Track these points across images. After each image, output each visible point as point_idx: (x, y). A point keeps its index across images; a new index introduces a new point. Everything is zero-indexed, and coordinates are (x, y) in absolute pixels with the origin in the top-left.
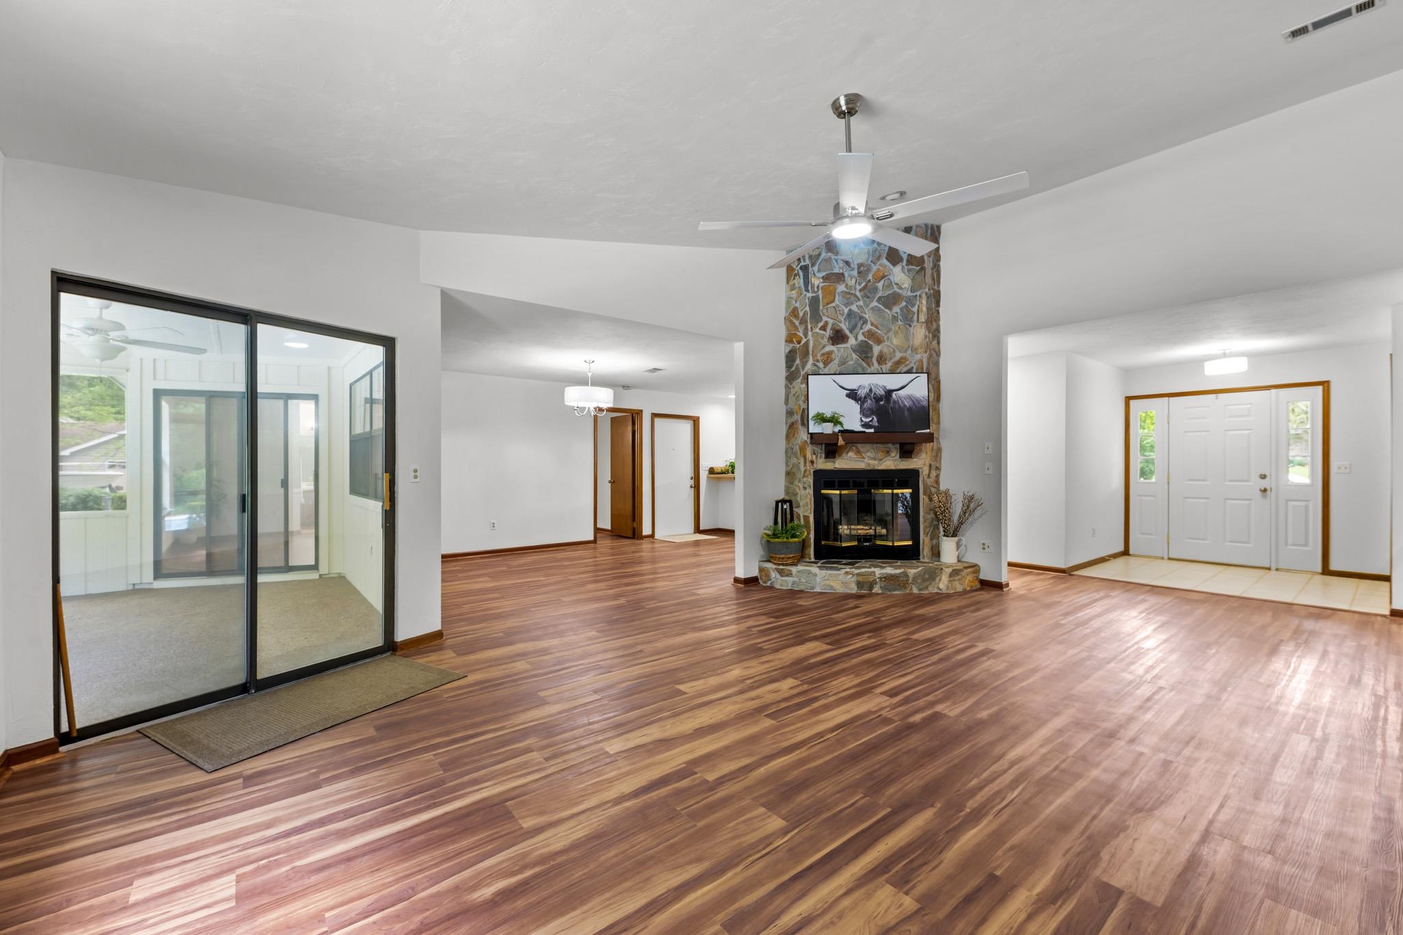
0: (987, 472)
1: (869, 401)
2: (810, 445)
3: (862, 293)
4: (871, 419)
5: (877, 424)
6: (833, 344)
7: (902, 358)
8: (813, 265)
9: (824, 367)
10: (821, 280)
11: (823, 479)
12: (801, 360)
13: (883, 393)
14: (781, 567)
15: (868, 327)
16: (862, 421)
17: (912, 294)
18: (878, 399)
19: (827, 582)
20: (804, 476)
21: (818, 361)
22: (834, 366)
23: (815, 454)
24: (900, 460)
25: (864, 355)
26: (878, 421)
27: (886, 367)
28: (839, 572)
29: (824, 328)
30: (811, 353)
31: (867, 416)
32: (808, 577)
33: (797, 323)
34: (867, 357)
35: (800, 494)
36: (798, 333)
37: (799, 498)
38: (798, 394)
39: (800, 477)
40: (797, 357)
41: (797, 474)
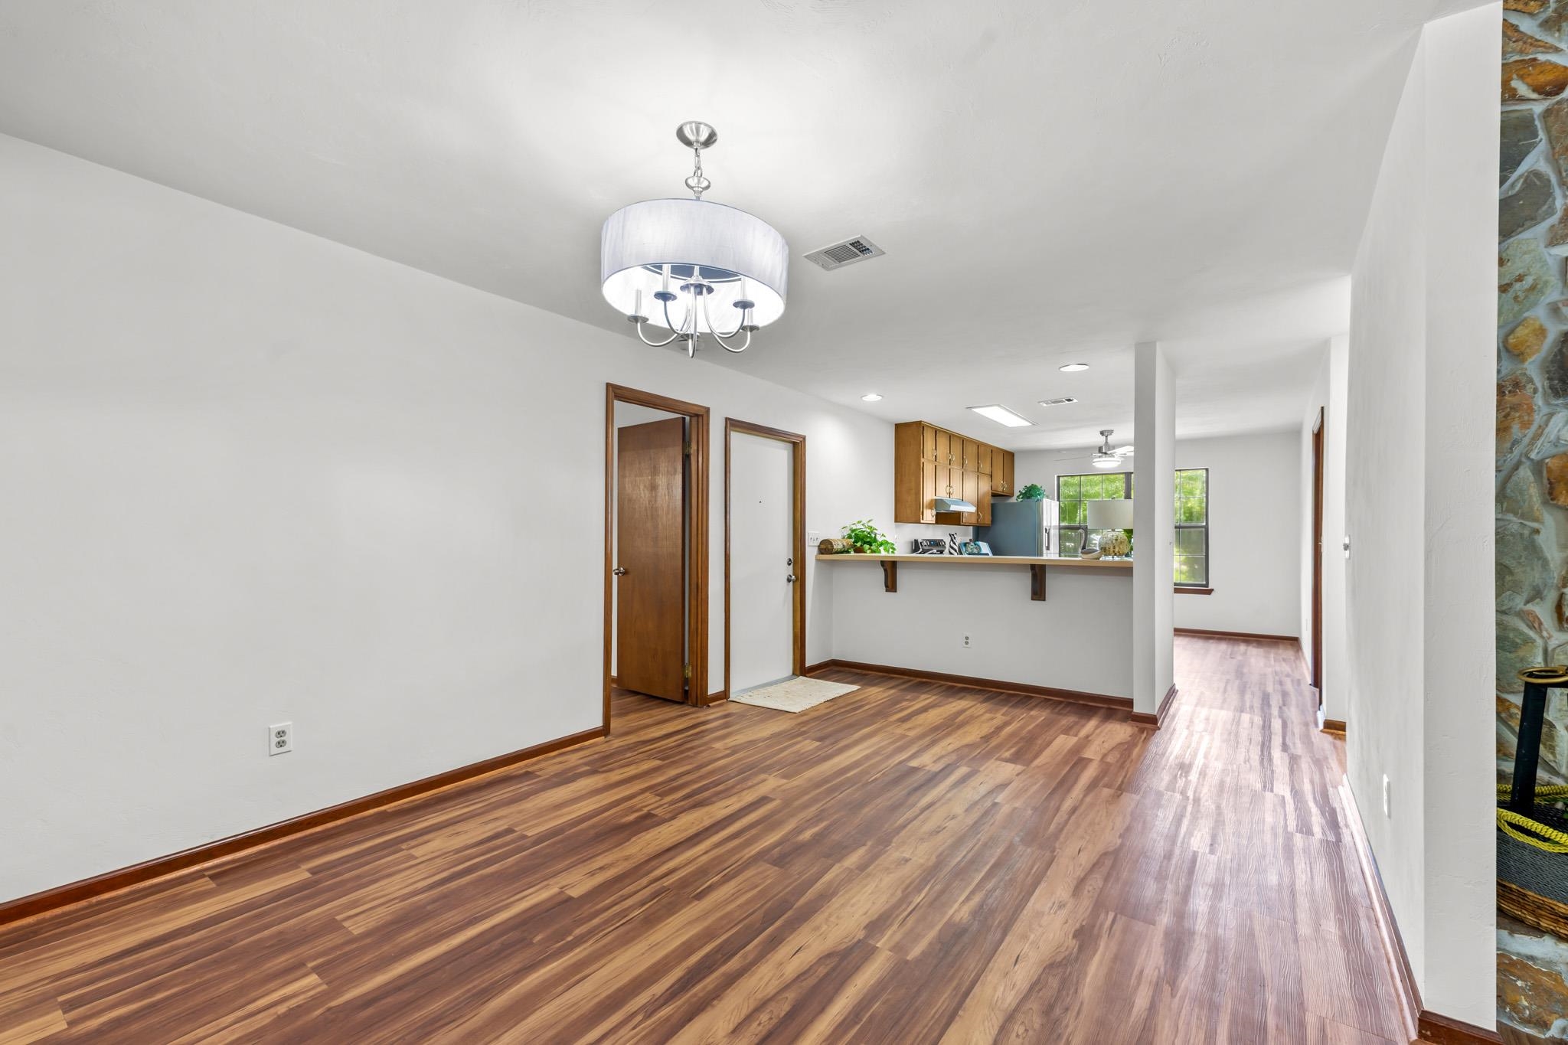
35: (1539, 642)
36: (1541, 57)
37: (1545, 660)
38: (1529, 281)
39: (1538, 581)
40: (1533, 146)
41: (1518, 570)
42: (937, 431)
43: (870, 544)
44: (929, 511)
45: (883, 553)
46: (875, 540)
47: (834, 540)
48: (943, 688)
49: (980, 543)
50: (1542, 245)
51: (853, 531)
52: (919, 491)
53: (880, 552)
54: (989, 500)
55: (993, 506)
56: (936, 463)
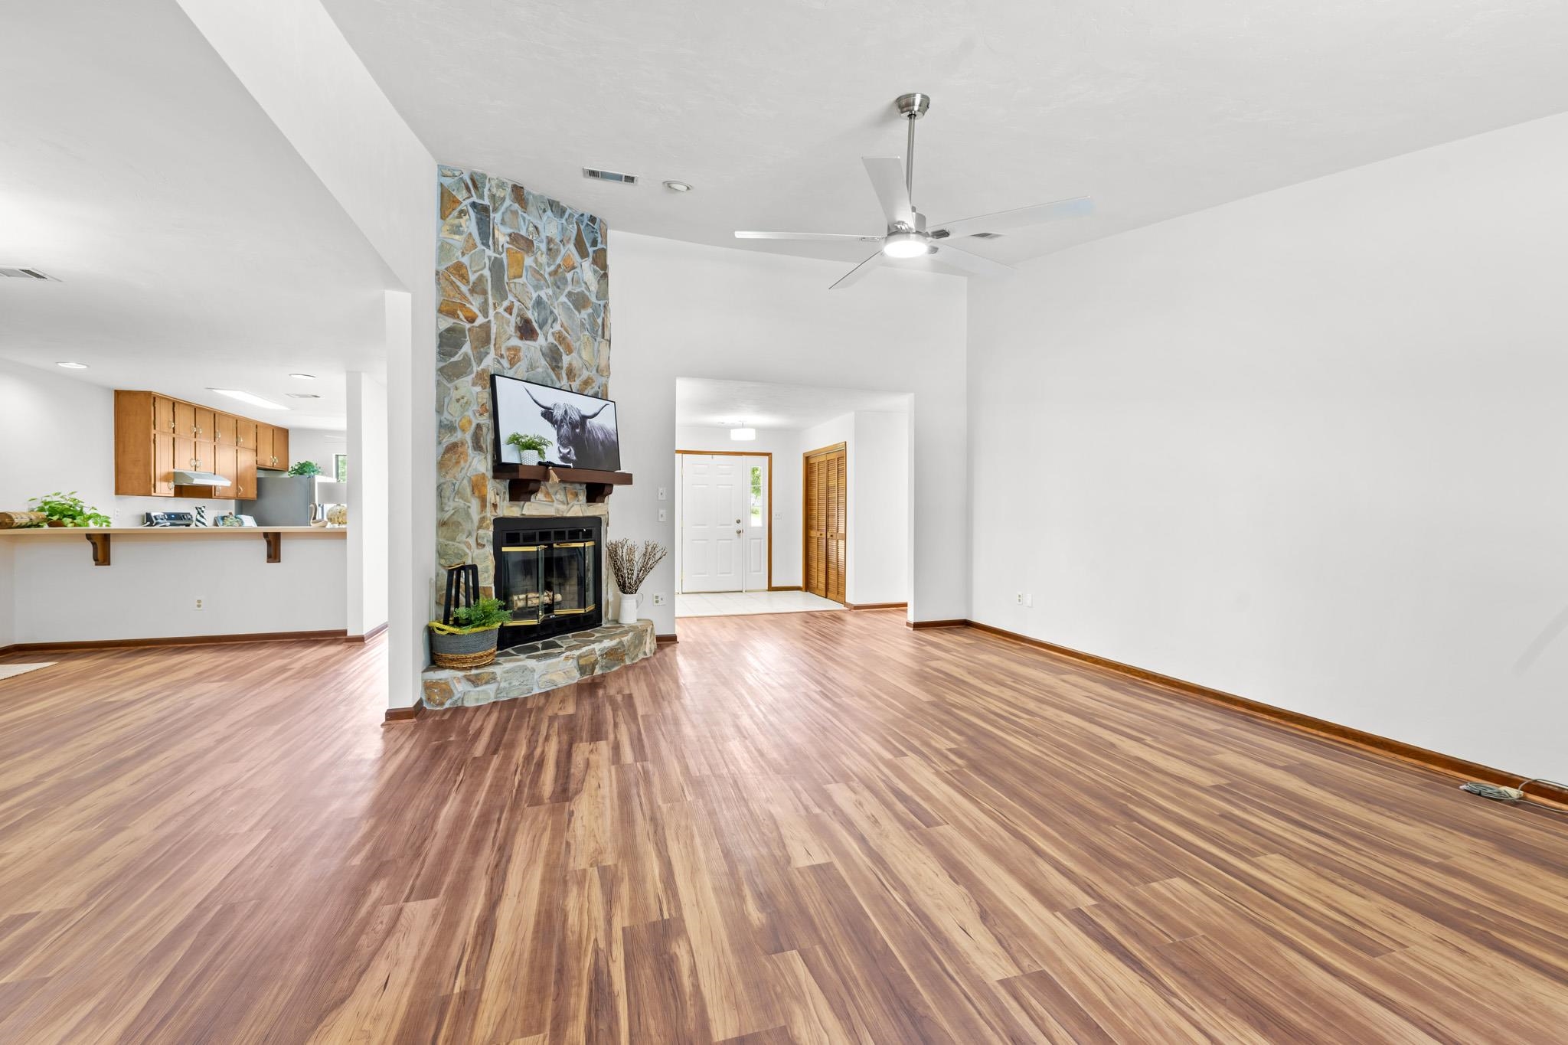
0: (661, 520)
1: (565, 426)
2: (492, 481)
3: (552, 278)
4: (568, 450)
5: (575, 458)
6: (521, 338)
7: (589, 378)
8: (495, 210)
9: (511, 368)
10: (508, 239)
11: (507, 532)
12: (474, 348)
13: (578, 418)
14: (474, 672)
15: (557, 327)
16: (560, 452)
17: (597, 302)
18: (574, 425)
19: (548, 677)
20: (479, 528)
21: (502, 356)
22: (521, 369)
23: (498, 494)
24: (586, 505)
25: (554, 364)
26: (575, 454)
27: (575, 385)
28: (558, 659)
29: (509, 310)
30: (493, 342)
31: (565, 446)
32: (523, 676)
33: (464, 289)
34: (558, 367)
35: (470, 554)
36: (468, 305)
37: (472, 561)
38: (465, 399)
39: (470, 528)
40: (465, 341)
41: (463, 524)
42: (175, 404)
43: (73, 517)
44: (164, 484)
45: (92, 526)
46: (81, 513)
47: (15, 514)
48: (171, 650)
49: (243, 517)
50: (470, 384)
51: (46, 503)
52: (150, 463)
53: (88, 525)
54: (254, 474)
55: (259, 481)
56: (174, 436)
